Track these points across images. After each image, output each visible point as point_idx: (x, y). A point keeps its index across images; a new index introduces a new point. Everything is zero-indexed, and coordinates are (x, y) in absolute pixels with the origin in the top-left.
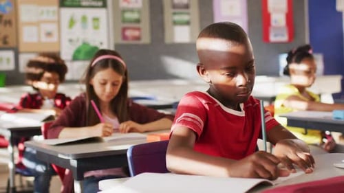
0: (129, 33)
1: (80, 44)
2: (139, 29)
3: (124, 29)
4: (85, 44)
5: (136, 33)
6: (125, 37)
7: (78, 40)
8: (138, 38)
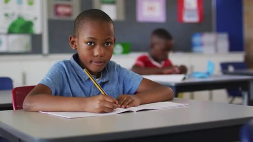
0: (61, 10)
1: (15, 18)
2: (69, 6)
3: (57, 6)
4: (20, 18)
5: (67, 10)
6: (57, 14)
7: (13, 15)
8: (69, 15)
